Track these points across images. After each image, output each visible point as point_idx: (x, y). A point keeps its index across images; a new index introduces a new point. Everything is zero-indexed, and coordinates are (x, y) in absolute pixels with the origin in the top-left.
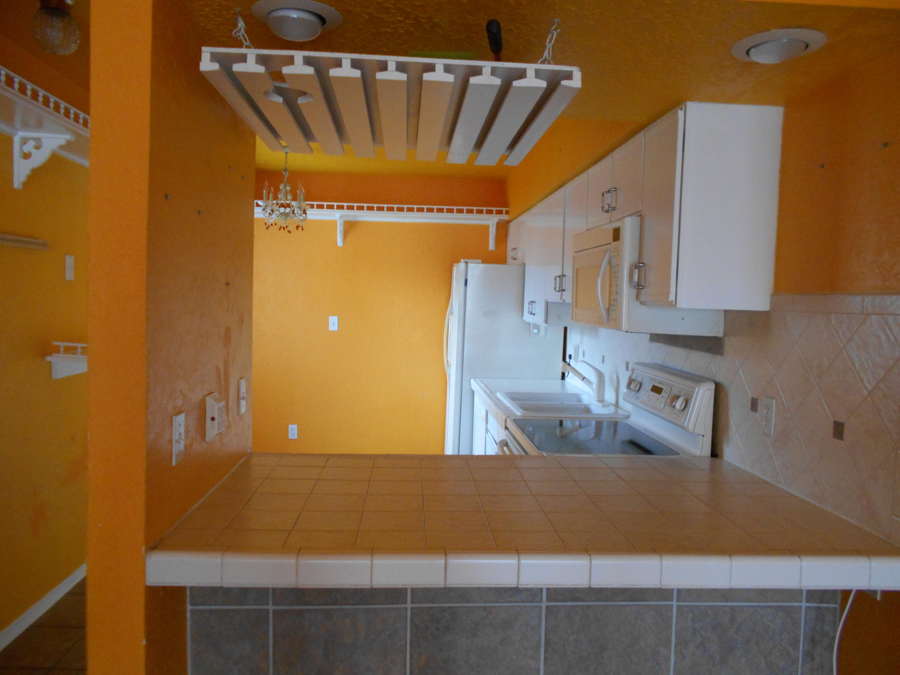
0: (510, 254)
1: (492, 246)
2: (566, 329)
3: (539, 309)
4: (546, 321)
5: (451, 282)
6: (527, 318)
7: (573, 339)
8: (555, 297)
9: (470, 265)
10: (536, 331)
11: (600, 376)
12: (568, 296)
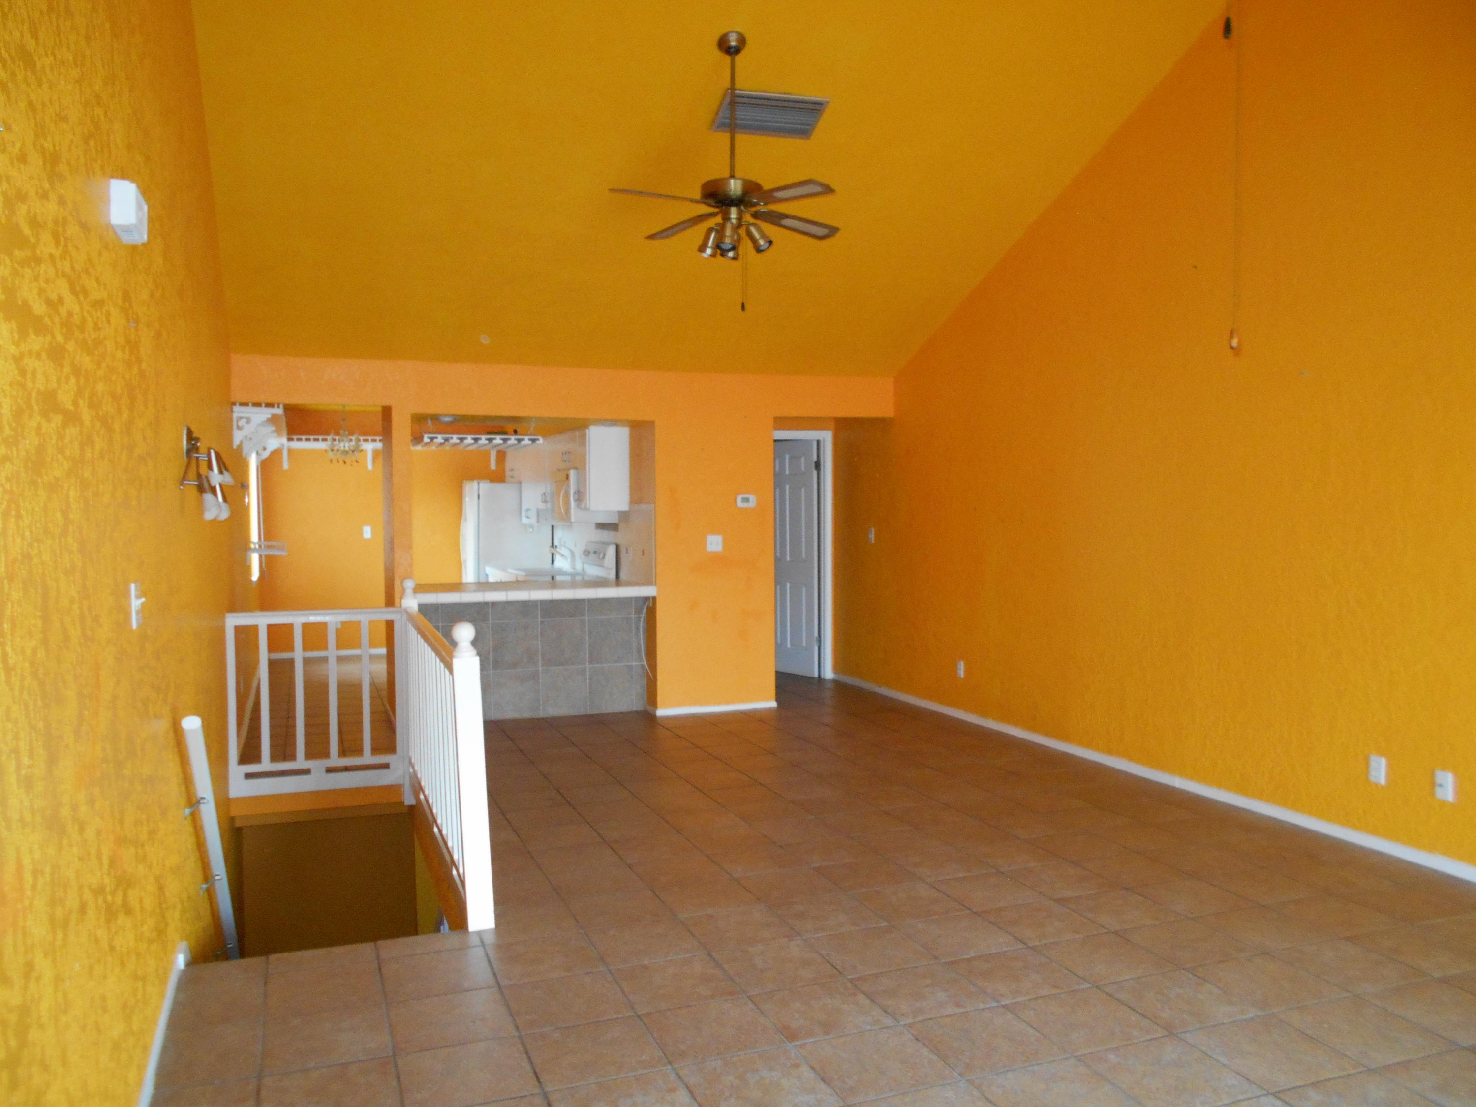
0: (508, 473)
1: (493, 466)
2: (553, 527)
3: (533, 514)
4: (538, 521)
5: (461, 495)
6: (525, 520)
7: (558, 534)
8: (542, 506)
9: (481, 485)
10: (531, 530)
11: (573, 554)
12: (549, 505)
